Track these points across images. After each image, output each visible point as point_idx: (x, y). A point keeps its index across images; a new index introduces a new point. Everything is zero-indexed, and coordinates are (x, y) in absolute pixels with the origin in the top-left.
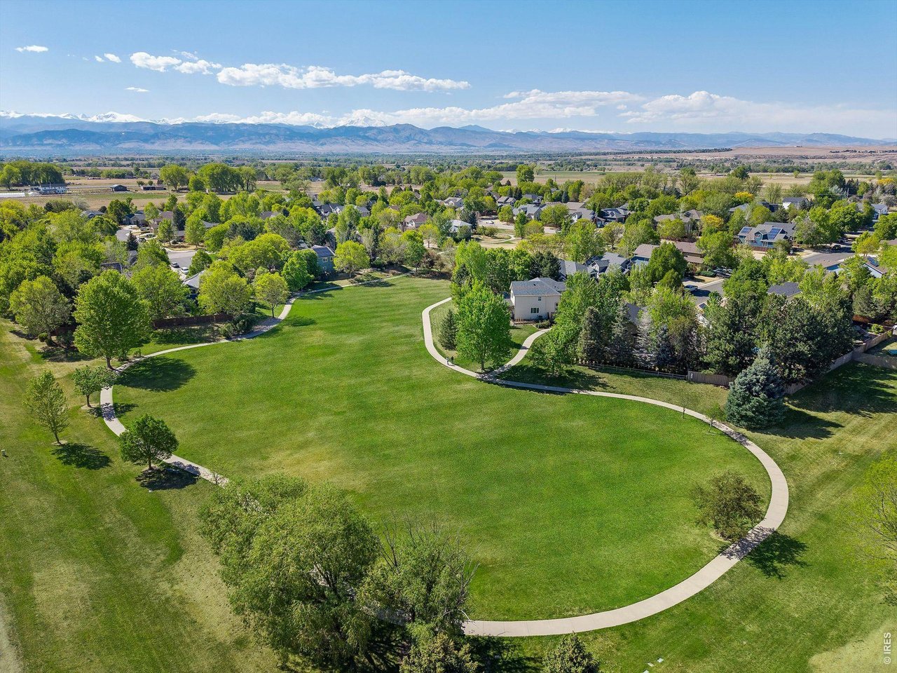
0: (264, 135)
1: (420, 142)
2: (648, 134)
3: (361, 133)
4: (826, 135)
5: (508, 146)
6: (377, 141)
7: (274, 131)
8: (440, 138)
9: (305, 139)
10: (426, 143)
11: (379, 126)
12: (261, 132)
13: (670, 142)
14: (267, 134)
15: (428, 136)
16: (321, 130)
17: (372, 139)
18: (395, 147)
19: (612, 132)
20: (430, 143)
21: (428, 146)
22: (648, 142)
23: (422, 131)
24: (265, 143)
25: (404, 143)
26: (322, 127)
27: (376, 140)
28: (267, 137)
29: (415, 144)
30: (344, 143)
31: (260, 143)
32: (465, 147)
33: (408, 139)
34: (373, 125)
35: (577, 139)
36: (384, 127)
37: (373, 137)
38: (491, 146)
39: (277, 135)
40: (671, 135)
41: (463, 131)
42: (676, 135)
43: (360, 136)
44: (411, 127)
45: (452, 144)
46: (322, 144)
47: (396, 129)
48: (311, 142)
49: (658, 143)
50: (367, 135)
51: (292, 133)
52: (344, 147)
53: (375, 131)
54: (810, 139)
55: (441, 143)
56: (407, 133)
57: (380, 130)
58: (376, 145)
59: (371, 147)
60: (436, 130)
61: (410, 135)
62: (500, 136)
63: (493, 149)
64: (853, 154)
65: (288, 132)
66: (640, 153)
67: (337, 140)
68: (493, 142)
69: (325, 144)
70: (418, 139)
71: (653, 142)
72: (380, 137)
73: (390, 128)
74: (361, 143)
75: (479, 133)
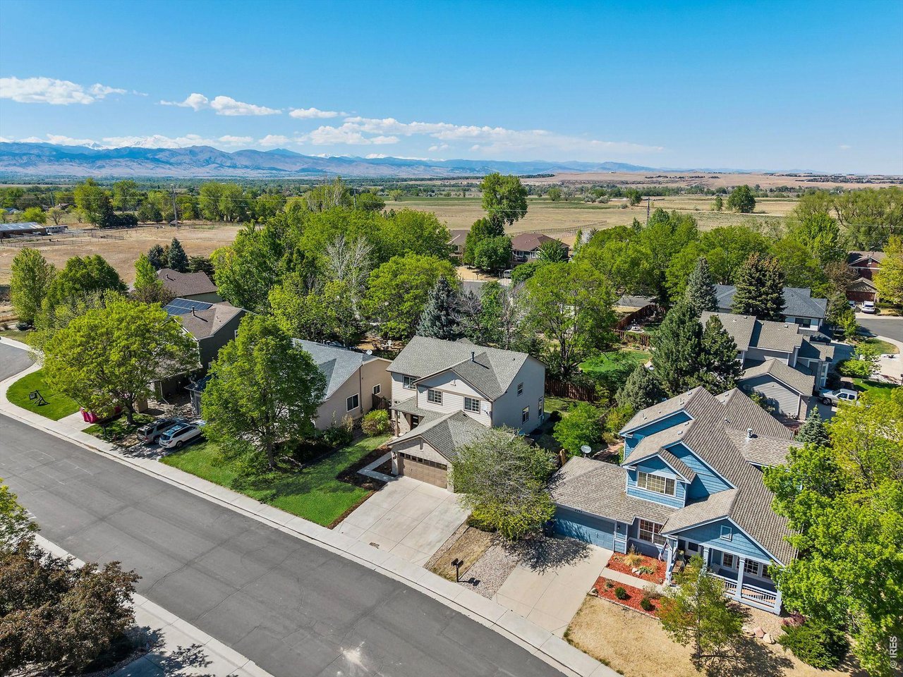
0: (21, 155)
1: (221, 166)
2: (461, 161)
3: (149, 155)
5: (321, 171)
6: (171, 164)
7: (35, 152)
8: (245, 162)
9: (77, 161)
10: (229, 167)
11: (171, 147)
12: (17, 152)
13: (484, 170)
14: (24, 154)
15: (231, 159)
16: (99, 151)
17: (163, 162)
18: (193, 170)
19: (426, 159)
20: (234, 167)
21: (231, 170)
22: (463, 169)
23: (223, 155)
24: (21, 165)
25: (203, 166)
26: (100, 148)
27: (167, 163)
28: (25, 158)
29: (216, 168)
30: (128, 166)
31: (15, 165)
32: (274, 172)
33: (208, 162)
34: (165, 147)
35: (393, 165)
36: (178, 149)
37: (164, 159)
38: (303, 170)
39: (39, 156)
40: (482, 162)
41: (271, 155)
42: (488, 163)
43: (148, 159)
44: (211, 150)
45: (259, 169)
46: (100, 167)
47: (192, 152)
48: (85, 165)
49: (472, 170)
50: (156, 157)
51: (61, 155)
52: (128, 170)
53: (167, 153)
54: (604, 167)
55: (246, 167)
56: (206, 156)
57: (173, 153)
58: (169, 169)
59: (162, 170)
60: (241, 153)
61: (210, 158)
62: (312, 161)
63: (306, 173)
64: (666, 179)
65: (55, 153)
66: (467, 178)
67: (119, 162)
68: (305, 166)
69: (104, 167)
70: (219, 162)
71: (468, 169)
72: (172, 160)
73: (186, 149)
74: (150, 165)
75: (289, 157)
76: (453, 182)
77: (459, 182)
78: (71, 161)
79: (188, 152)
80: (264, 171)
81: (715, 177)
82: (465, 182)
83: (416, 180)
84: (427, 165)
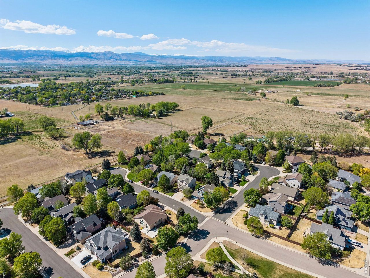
0: (41, 56)
1: (116, 60)
2: (211, 57)
3: (88, 56)
4: (276, 58)
5: (155, 62)
6: (96, 59)
7: (46, 54)
8: (125, 58)
9: (62, 58)
10: (119, 60)
11: (96, 52)
12: (39, 54)
13: (220, 60)
14: (43, 55)
15: (120, 57)
16: (69, 54)
17: (94, 58)
18: (105, 61)
19: (197, 56)
20: (121, 60)
21: (120, 61)
22: (212, 60)
23: (116, 55)
24: (41, 60)
25: (109, 60)
26: (69, 52)
28: (42, 57)
29: (114, 61)
30: (80, 60)
31: (39, 60)
32: (136, 62)
33: (111, 58)
34: (94, 52)
35: (183, 59)
36: (99, 53)
37: (94, 57)
39: (47, 56)
40: (220, 57)
41: (135, 55)
42: (222, 57)
43: (88, 57)
44: (112, 53)
45: (130, 61)
47: (105, 54)
48: (65, 60)
50: (91, 56)
51: (56, 55)
52: (81, 62)
53: (95, 55)
54: (271, 59)
55: (125, 60)
57: (97, 54)
58: (96, 61)
59: (93, 62)
60: (123, 54)
61: (111, 56)
62: (151, 57)
63: (149, 63)
65: (53, 55)
67: (77, 58)
68: (148, 60)
69: (71, 60)
70: (115, 58)
71: (214, 60)
72: (97, 57)
73: (102, 53)
74: (89, 60)
75: (142, 56)
78: (59, 58)
79: (103, 54)
80: (133, 62)
84: (197, 59)
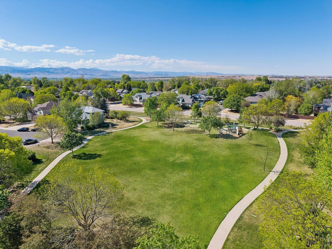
1: (73, 74)
2: (157, 72)
3: (47, 70)
4: (212, 72)
5: (109, 75)
6: (54, 73)
7: (5, 69)
8: (81, 72)
9: (21, 72)
10: (76, 74)
11: (55, 67)
13: (165, 75)
15: (76, 71)
16: (28, 69)
18: (62, 76)
19: (146, 71)
20: (77, 74)
22: (158, 74)
23: (73, 70)
25: (66, 74)
26: (29, 68)
27: (53, 73)
29: (71, 75)
32: (91, 76)
33: (68, 72)
34: (52, 67)
35: (134, 73)
36: (57, 68)
37: (52, 72)
38: (102, 75)
40: (165, 72)
41: (91, 70)
42: (167, 72)
43: (46, 71)
44: (69, 68)
45: (86, 75)
46: (29, 75)
48: (23, 74)
49: (162, 75)
50: (49, 71)
52: (39, 75)
53: (53, 69)
56: (67, 70)
57: (55, 69)
58: (54, 75)
59: (51, 76)
60: (80, 69)
61: (69, 71)
62: (105, 72)
63: (103, 76)
64: (223, 78)
65: (12, 70)
66: (158, 78)
67: (36, 73)
68: (103, 74)
69: (30, 74)
70: (72, 73)
71: (160, 74)
72: (55, 72)
73: (60, 68)
74: (47, 74)
75: (97, 71)
76: (153, 79)
77: (155, 79)
78: (18, 73)
79: (61, 69)
80: (88, 76)
81: (240, 77)
82: (157, 79)
83: (140, 78)
84: (146, 73)
